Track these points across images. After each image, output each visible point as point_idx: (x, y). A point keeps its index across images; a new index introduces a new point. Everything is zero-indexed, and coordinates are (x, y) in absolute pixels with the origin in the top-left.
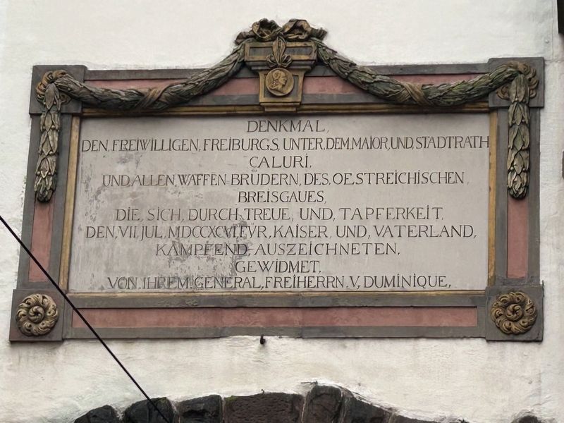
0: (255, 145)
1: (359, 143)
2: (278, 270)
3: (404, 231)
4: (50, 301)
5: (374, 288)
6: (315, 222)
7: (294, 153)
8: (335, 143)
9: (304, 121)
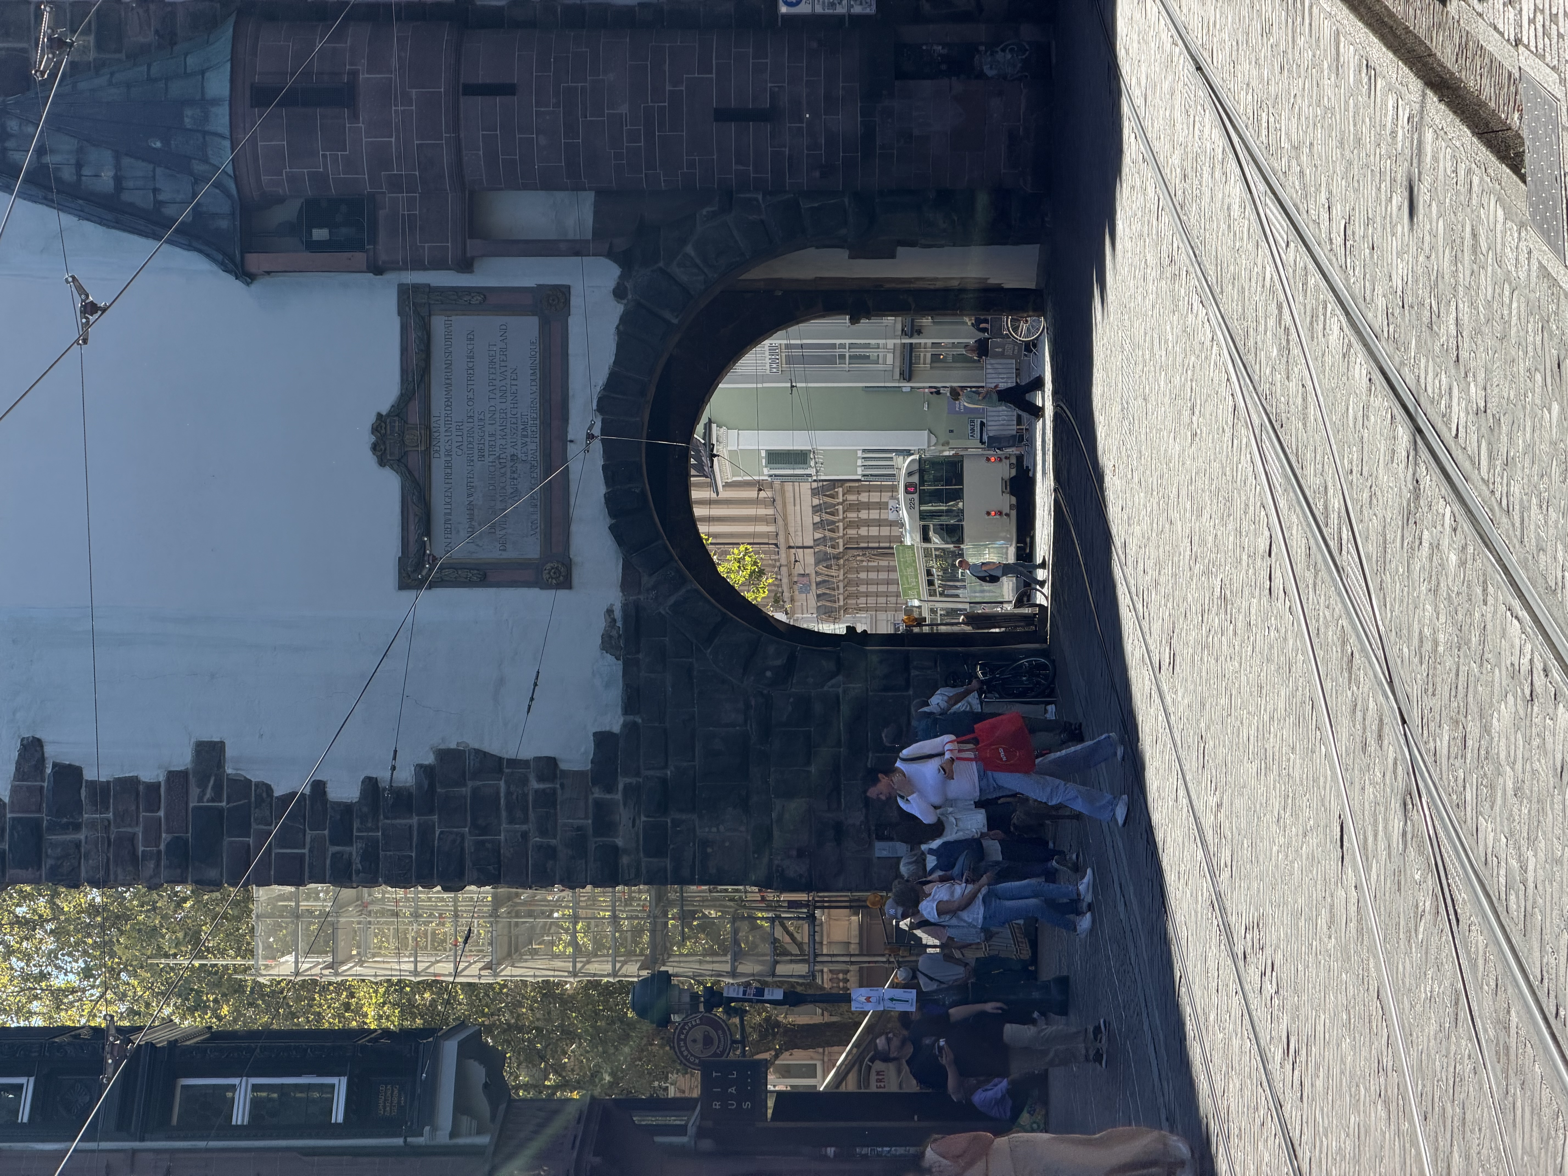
0: (449, 453)
1: (448, 392)
2: (526, 436)
3: (503, 364)
4: (548, 566)
5: (538, 381)
6: (497, 416)
7: (454, 430)
8: (448, 405)
9: (433, 425)
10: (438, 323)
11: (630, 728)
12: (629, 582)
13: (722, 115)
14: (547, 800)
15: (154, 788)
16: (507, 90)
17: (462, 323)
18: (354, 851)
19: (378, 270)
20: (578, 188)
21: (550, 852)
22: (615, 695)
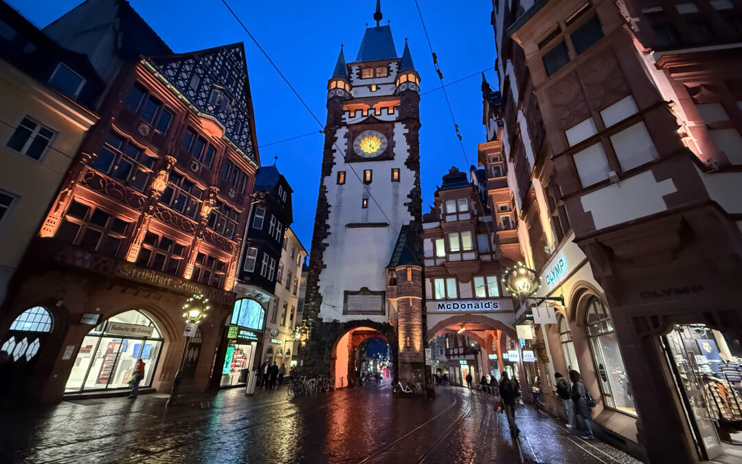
0: (362, 297)
3: (375, 305)
4: (346, 311)
5: (372, 310)
6: (367, 305)
7: (366, 298)
8: (369, 297)
9: (367, 295)
10: (380, 296)
11: (323, 323)
12: (344, 324)
14: (315, 311)
15: (322, 260)
17: (380, 301)
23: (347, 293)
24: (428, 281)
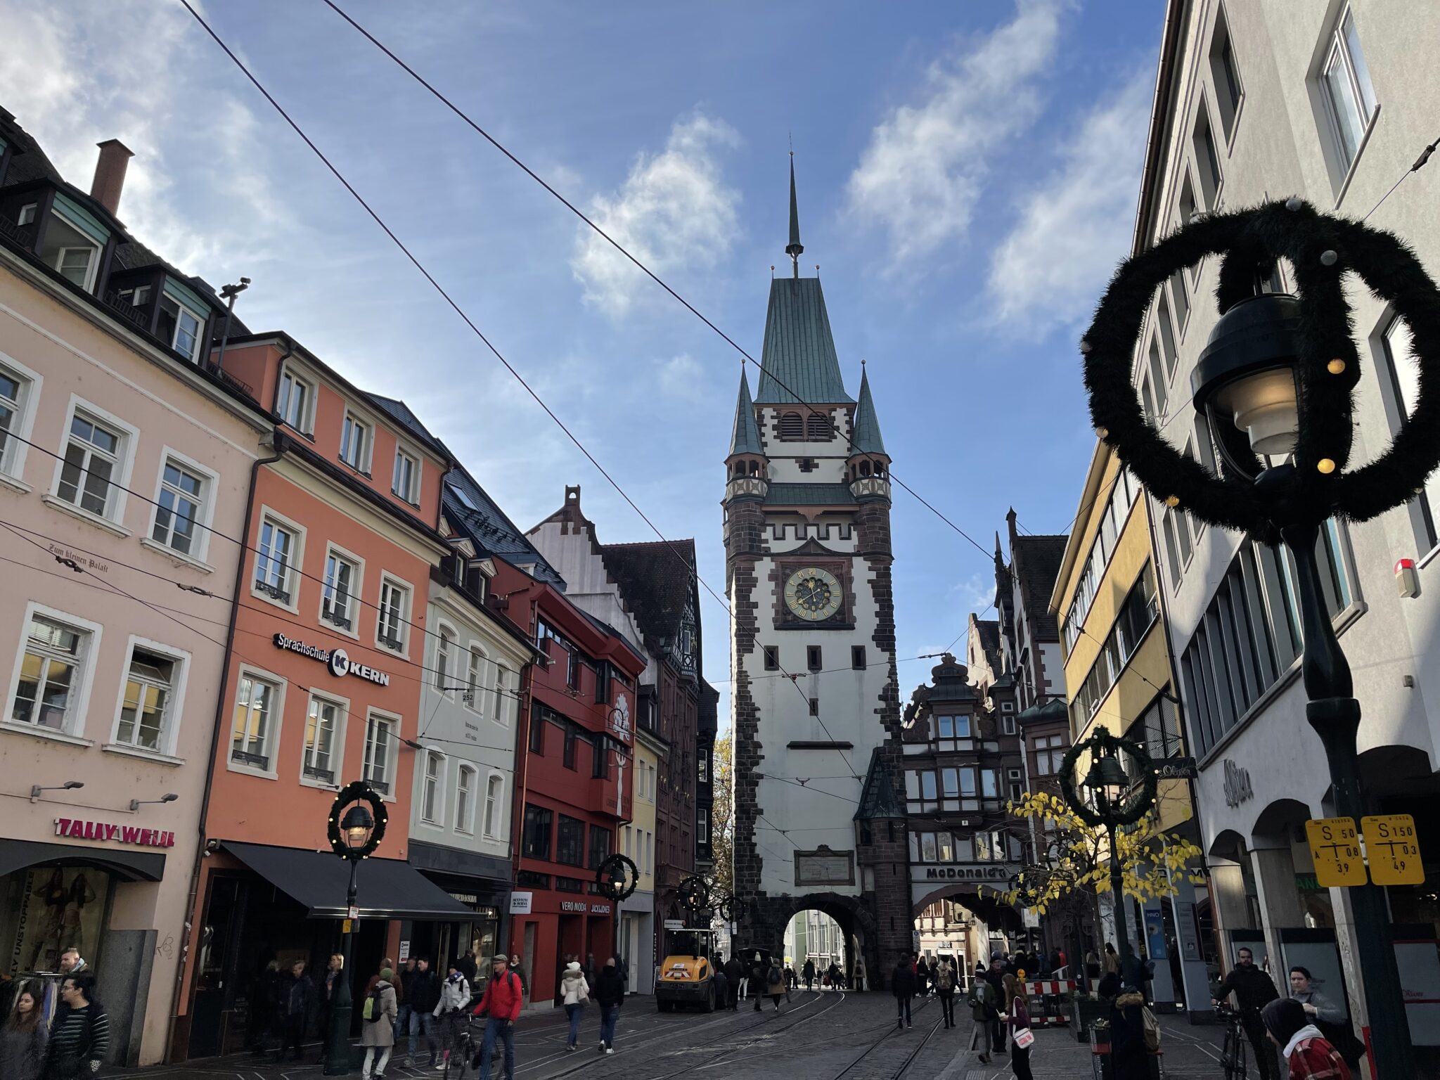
0: (821, 860)
1: (833, 860)
2: (825, 877)
3: (839, 872)
4: (799, 882)
5: (836, 879)
6: (829, 871)
7: (826, 862)
8: (830, 860)
9: (826, 857)
10: (847, 858)
11: (767, 898)
12: (797, 898)
13: (892, 919)
14: (753, 881)
15: (754, 801)
16: (895, 873)
17: (847, 863)
18: (742, 841)
19: (857, 846)
20: (875, 887)
21: (742, 882)
22: (774, 896)
23: (798, 854)
24: (912, 835)
